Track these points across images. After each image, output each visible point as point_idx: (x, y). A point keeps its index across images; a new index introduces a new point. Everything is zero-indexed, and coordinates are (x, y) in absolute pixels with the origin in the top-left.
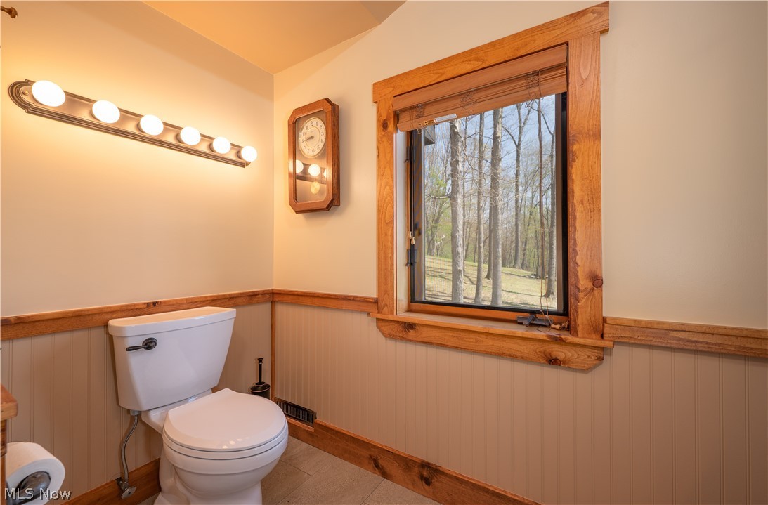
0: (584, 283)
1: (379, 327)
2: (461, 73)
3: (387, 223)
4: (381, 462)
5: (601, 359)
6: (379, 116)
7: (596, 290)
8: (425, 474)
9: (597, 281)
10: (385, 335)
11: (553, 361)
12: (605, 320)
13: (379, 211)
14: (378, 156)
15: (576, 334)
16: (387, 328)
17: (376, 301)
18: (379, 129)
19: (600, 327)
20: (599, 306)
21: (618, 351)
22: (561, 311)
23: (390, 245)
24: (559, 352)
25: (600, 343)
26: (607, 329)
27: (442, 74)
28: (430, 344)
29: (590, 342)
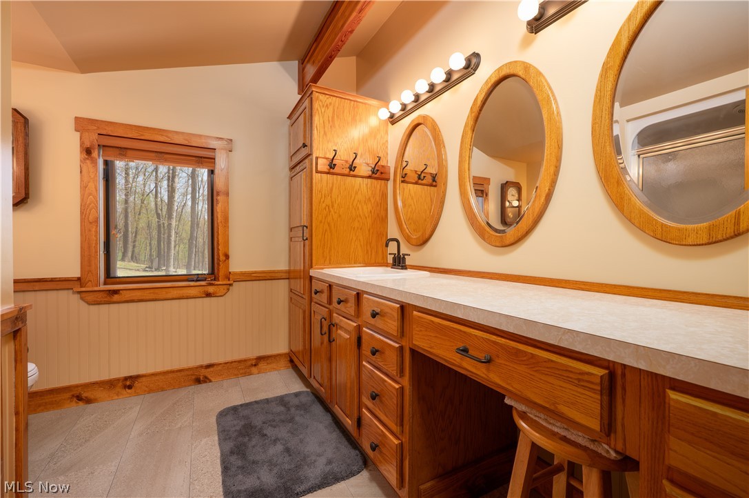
0: (222, 258)
1: (82, 298)
2: (155, 140)
3: (91, 223)
4: (84, 395)
5: (228, 289)
6: (82, 144)
7: (227, 261)
8: (128, 383)
9: (227, 257)
10: (89, 304)
11: (208, 295)
12: (230, 273)
13: (82, 213)
14: (81, 172)
15: (219, 281)
16: (90, 297)
17: (79, 279)
18: (81, 153)
19: (228, 276)
20: (228, 267)
21: (235, 284)
22: (210, 272)
23: (95, 238)
24: (211, 289)
25: (228, 282)
26: (231, 276)
27: (142, 135)
28: (133, 301)
29: (225, 282)
